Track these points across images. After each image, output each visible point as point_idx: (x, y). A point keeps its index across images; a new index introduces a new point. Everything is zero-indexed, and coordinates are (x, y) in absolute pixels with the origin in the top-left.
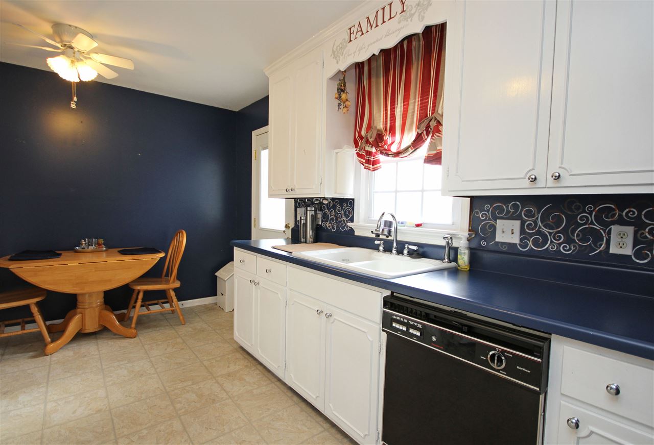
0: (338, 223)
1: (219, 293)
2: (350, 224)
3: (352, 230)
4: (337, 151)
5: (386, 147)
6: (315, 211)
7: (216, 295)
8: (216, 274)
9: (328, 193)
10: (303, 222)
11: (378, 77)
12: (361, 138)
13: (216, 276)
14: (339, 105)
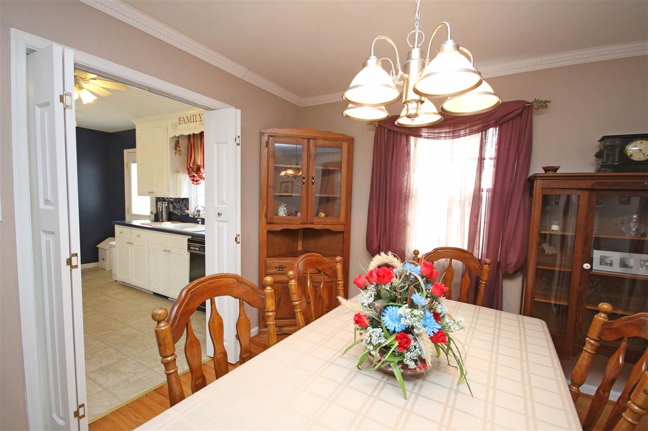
0: (181, 210)
1: (100, 259)
2: (187, 211)
3: (188, 214)
4: (177, 174)
5: (201, 174)
6: (168, 204)
7: (97, 261)
8: (98, 246)
9: (172, 195)
10: (160, 210)
11: (197, 139)
12: (191, 167)
13: (98, 248)
14: (176, 153)
